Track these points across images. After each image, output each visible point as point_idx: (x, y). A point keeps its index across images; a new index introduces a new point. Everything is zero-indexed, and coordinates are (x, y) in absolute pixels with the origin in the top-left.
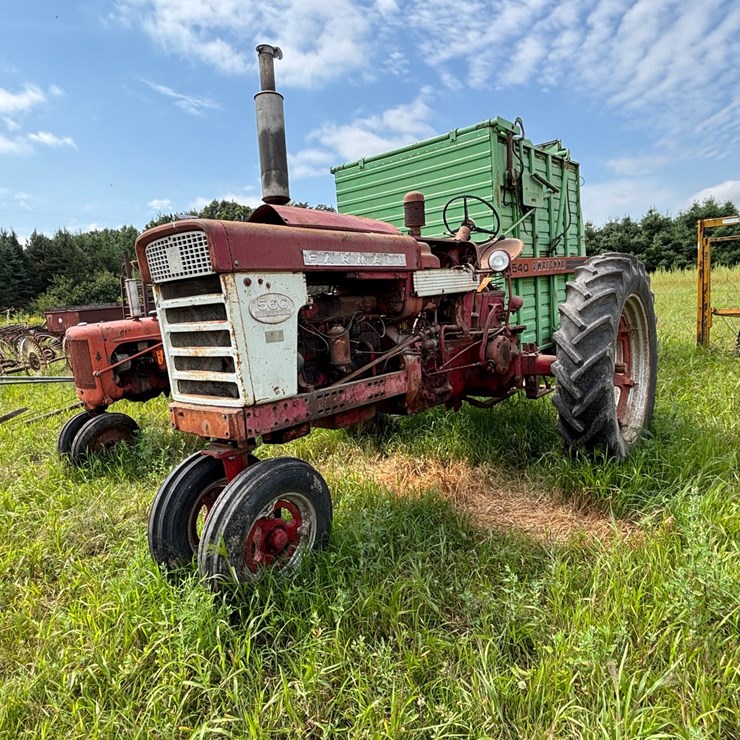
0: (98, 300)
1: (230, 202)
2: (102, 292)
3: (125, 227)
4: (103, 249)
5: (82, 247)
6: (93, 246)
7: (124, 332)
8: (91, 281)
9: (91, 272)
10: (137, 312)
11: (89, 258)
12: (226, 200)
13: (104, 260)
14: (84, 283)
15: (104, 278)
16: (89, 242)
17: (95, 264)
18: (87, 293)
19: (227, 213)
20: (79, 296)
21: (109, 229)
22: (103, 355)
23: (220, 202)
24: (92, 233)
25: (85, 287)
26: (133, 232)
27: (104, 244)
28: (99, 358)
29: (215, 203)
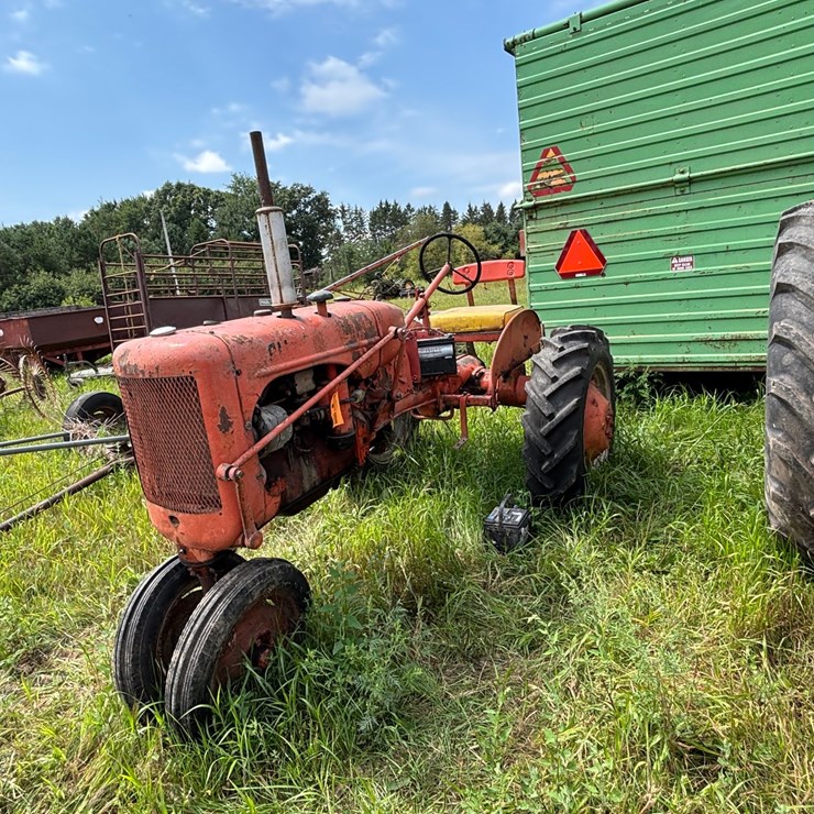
0: (35, 307)
1: (187, 183)
2: (39, 297)
3: (58, 219)
4: (35, 244)
5: (8, 242)
6: (21, 241)
7: (277, 346)
8: (24, 284)
9: (24, 272)
10: (289, 295)
11: (18, 256)
12: (181, 182)
13: (37, 258)
14: (16, 286)
15: (40, 280)
16: (16, 237)
17: (26, 262)
18: (20, 299)
19: (184, 197)
20: (10, 303)
21: (39, 222)
22: (235, 415)
23: (174, 184)
24: (17, 227)
25: (16, 291)
26: (68, 223)
27: (36, 238)
28: (226, 425)
29: (169, 185)
